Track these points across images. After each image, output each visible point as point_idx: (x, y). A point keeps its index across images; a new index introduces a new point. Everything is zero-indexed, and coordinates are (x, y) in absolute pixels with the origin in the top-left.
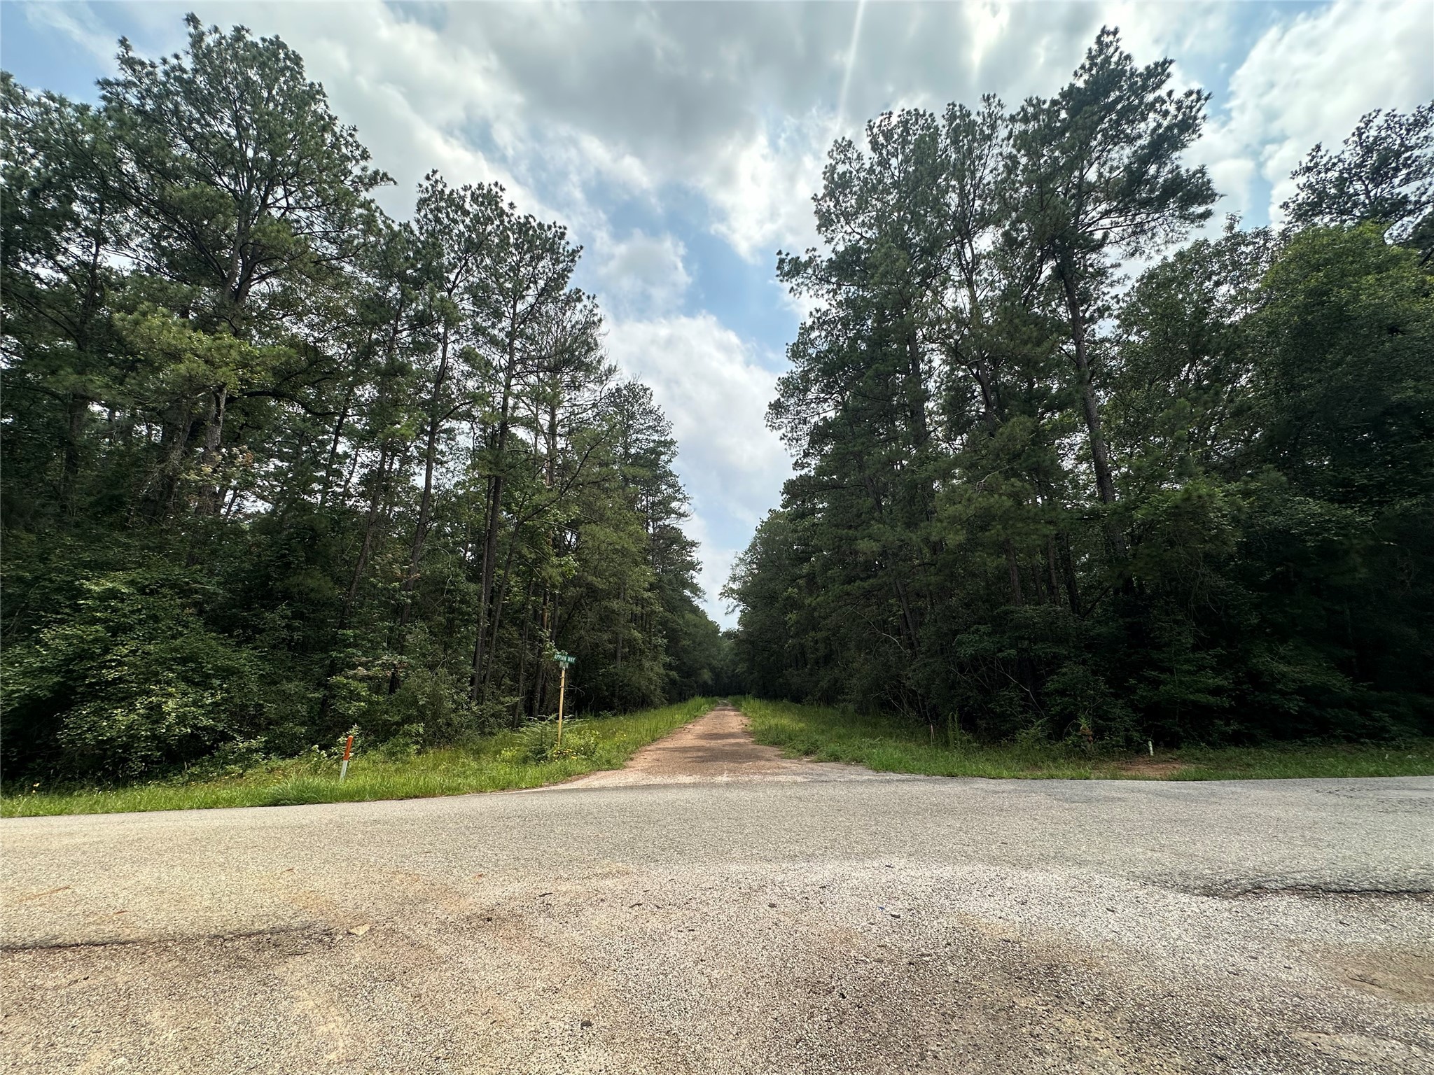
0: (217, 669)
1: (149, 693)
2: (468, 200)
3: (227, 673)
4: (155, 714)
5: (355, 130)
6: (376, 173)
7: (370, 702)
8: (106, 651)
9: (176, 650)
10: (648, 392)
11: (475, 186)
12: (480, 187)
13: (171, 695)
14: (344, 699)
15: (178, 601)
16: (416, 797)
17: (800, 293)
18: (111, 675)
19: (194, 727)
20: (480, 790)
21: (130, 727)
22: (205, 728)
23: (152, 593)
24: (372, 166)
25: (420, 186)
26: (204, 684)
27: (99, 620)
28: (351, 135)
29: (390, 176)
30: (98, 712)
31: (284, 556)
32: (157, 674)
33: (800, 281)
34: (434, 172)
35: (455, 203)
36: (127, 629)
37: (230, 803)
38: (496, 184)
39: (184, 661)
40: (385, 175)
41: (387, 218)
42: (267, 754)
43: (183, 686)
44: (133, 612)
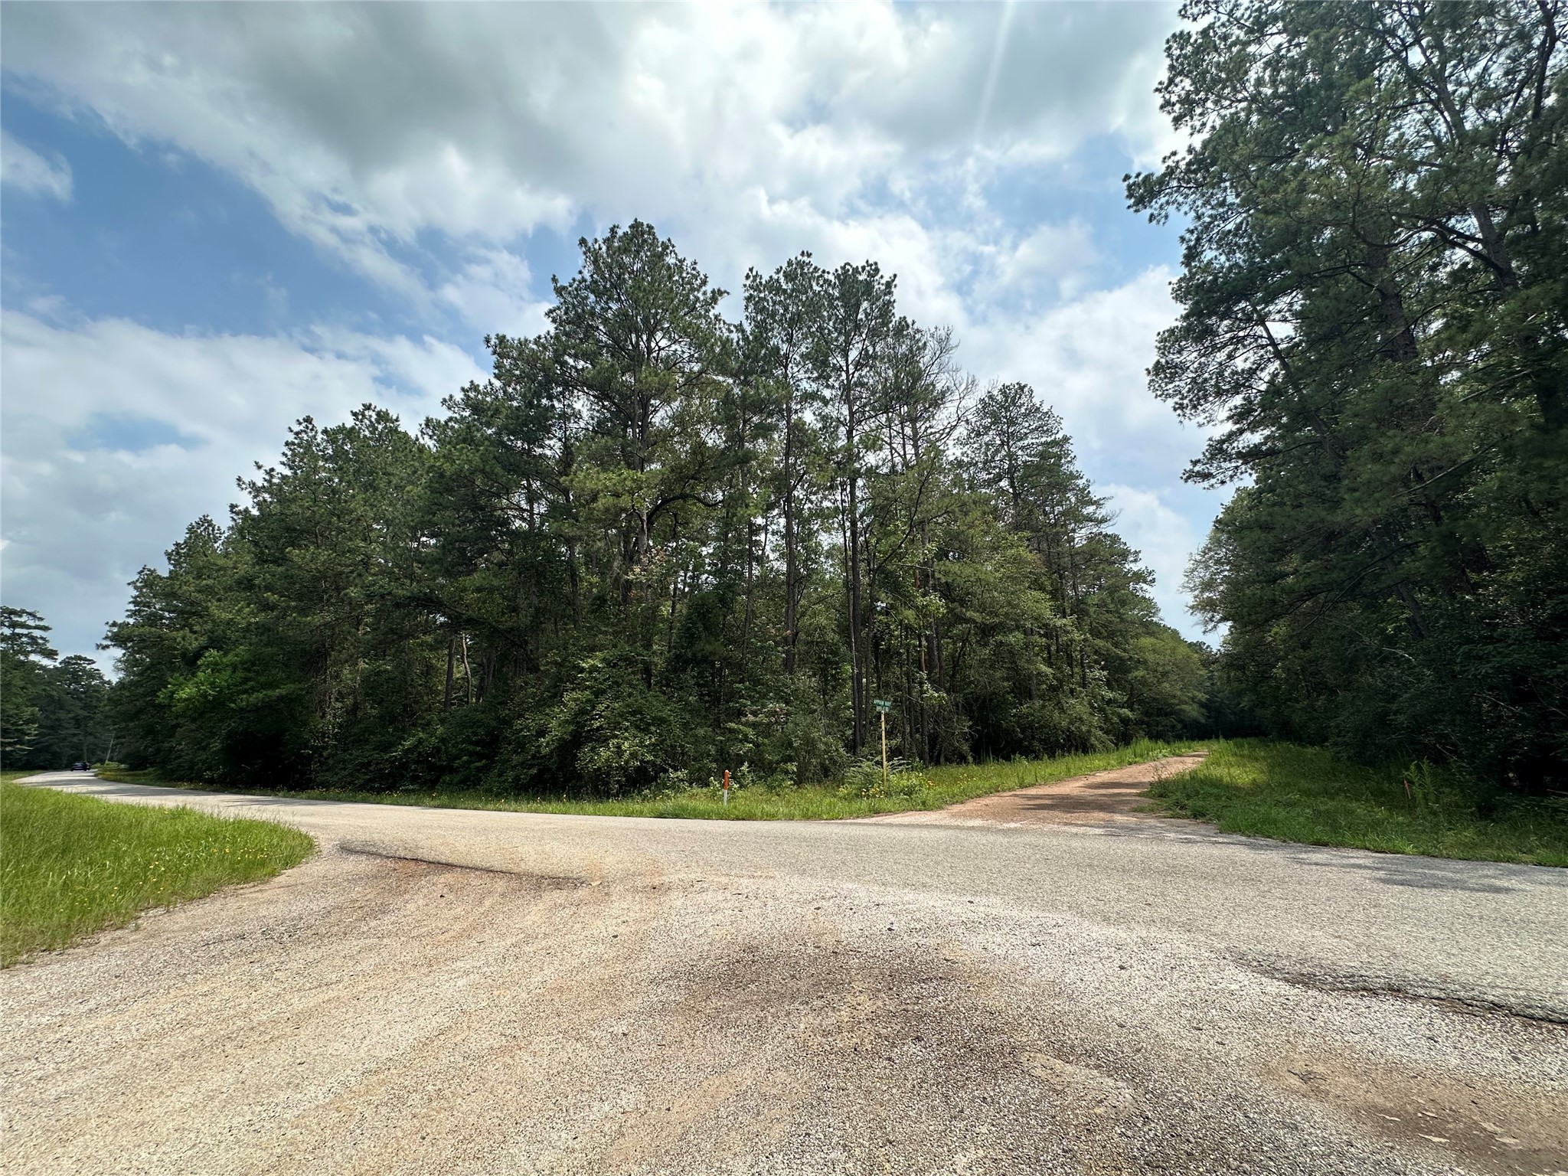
0: (653, 719)
1: (616, 736)
2: (782, 280)
3: (660, 721)
4: (619, 752)
5: (695, 263)
6: (713, 292)
7: (757, 745)
8: (594, 708)
9: (628, 706)
10: (1026, 390)
11: (785, 265)
12: (790, 263)
13: (627, 739)
14: (741, 741)
15: (630, 670)
16: (743, 819)
17: (1166, 217)
18: (597, 724)
19: (642, 761)
20: (790, 818)
21: (607, 760)
22: (648, 762)
23: (615, 665)
24: (708, 288)
25: (745, 286)
26: (646, 730)
27: (588, 687)
28: (694, 269)
29: (722, 289)
30: (593, 750)
31: (690, 628)
32: (619, 723)
33: (1163, 200)
34: (751, 270)
35: (773, 286)
36: (604, 692)
37: (641, 814)
38: (803, 254)
39: (633, 713)
40: (719, 290)
41: (729, 325)
42: (691, 784)
43: (633, 731)
44: (605, 680)
